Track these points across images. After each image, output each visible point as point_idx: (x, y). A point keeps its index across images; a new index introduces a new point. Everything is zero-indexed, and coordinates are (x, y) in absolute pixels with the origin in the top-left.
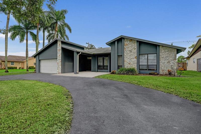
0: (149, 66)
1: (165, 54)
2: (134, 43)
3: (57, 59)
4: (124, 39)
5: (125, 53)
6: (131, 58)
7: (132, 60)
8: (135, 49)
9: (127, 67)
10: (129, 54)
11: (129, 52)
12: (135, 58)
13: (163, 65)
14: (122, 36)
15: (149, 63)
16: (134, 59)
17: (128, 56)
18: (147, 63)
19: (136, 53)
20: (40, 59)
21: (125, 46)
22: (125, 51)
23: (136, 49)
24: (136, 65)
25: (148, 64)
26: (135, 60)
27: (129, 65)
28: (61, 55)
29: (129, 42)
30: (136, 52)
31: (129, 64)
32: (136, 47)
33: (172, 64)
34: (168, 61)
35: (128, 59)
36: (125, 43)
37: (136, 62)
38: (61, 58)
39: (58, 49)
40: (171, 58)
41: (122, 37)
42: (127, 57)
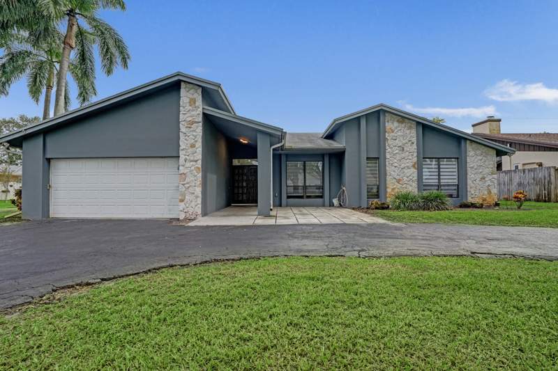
0: (442, 188)
1: (476, 160)
2: (410, 128)
3: (179, 157)
4: (385, 116)
5: (387, 151)
6: (403, 166)
7: (406, 171)
8: (413, 143)
9: (393, 189)
10: (398, 157)
11: (397, 151)
12: (414, 166)
13: (472, 185)
14: (382, 105)
15: (442, 181)
16: (409, 170)
17: (396, 161)
18: (437, 181)
19: (415, 154)
20: (48, 156)
21: (387, 134)
22: (387, 147)
23: (415, 143)
24: (415, 184)
25: (439, 182)
26: (413, 172)
27: (396, 183)
28: (199, 144)
29: (396, 124)
30: (416, 151)
31: (399, 181)
32: (414, 140)
33: (489, 183)
34: (481, 176)
35: (396, 169)
36: (386, 125)
37: (416, 178)
38: (200, 157)
39: (182, 117)
40: (487, 170)
41: (382, 109)
42: (391, 162)
